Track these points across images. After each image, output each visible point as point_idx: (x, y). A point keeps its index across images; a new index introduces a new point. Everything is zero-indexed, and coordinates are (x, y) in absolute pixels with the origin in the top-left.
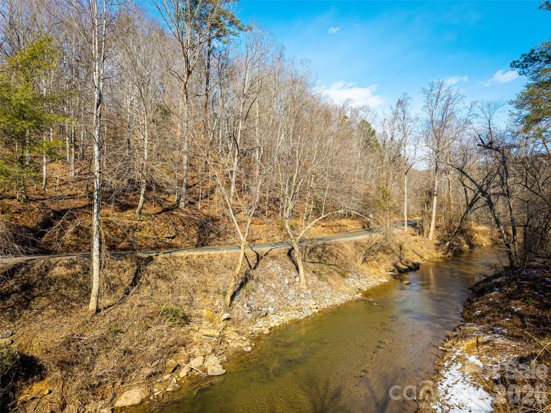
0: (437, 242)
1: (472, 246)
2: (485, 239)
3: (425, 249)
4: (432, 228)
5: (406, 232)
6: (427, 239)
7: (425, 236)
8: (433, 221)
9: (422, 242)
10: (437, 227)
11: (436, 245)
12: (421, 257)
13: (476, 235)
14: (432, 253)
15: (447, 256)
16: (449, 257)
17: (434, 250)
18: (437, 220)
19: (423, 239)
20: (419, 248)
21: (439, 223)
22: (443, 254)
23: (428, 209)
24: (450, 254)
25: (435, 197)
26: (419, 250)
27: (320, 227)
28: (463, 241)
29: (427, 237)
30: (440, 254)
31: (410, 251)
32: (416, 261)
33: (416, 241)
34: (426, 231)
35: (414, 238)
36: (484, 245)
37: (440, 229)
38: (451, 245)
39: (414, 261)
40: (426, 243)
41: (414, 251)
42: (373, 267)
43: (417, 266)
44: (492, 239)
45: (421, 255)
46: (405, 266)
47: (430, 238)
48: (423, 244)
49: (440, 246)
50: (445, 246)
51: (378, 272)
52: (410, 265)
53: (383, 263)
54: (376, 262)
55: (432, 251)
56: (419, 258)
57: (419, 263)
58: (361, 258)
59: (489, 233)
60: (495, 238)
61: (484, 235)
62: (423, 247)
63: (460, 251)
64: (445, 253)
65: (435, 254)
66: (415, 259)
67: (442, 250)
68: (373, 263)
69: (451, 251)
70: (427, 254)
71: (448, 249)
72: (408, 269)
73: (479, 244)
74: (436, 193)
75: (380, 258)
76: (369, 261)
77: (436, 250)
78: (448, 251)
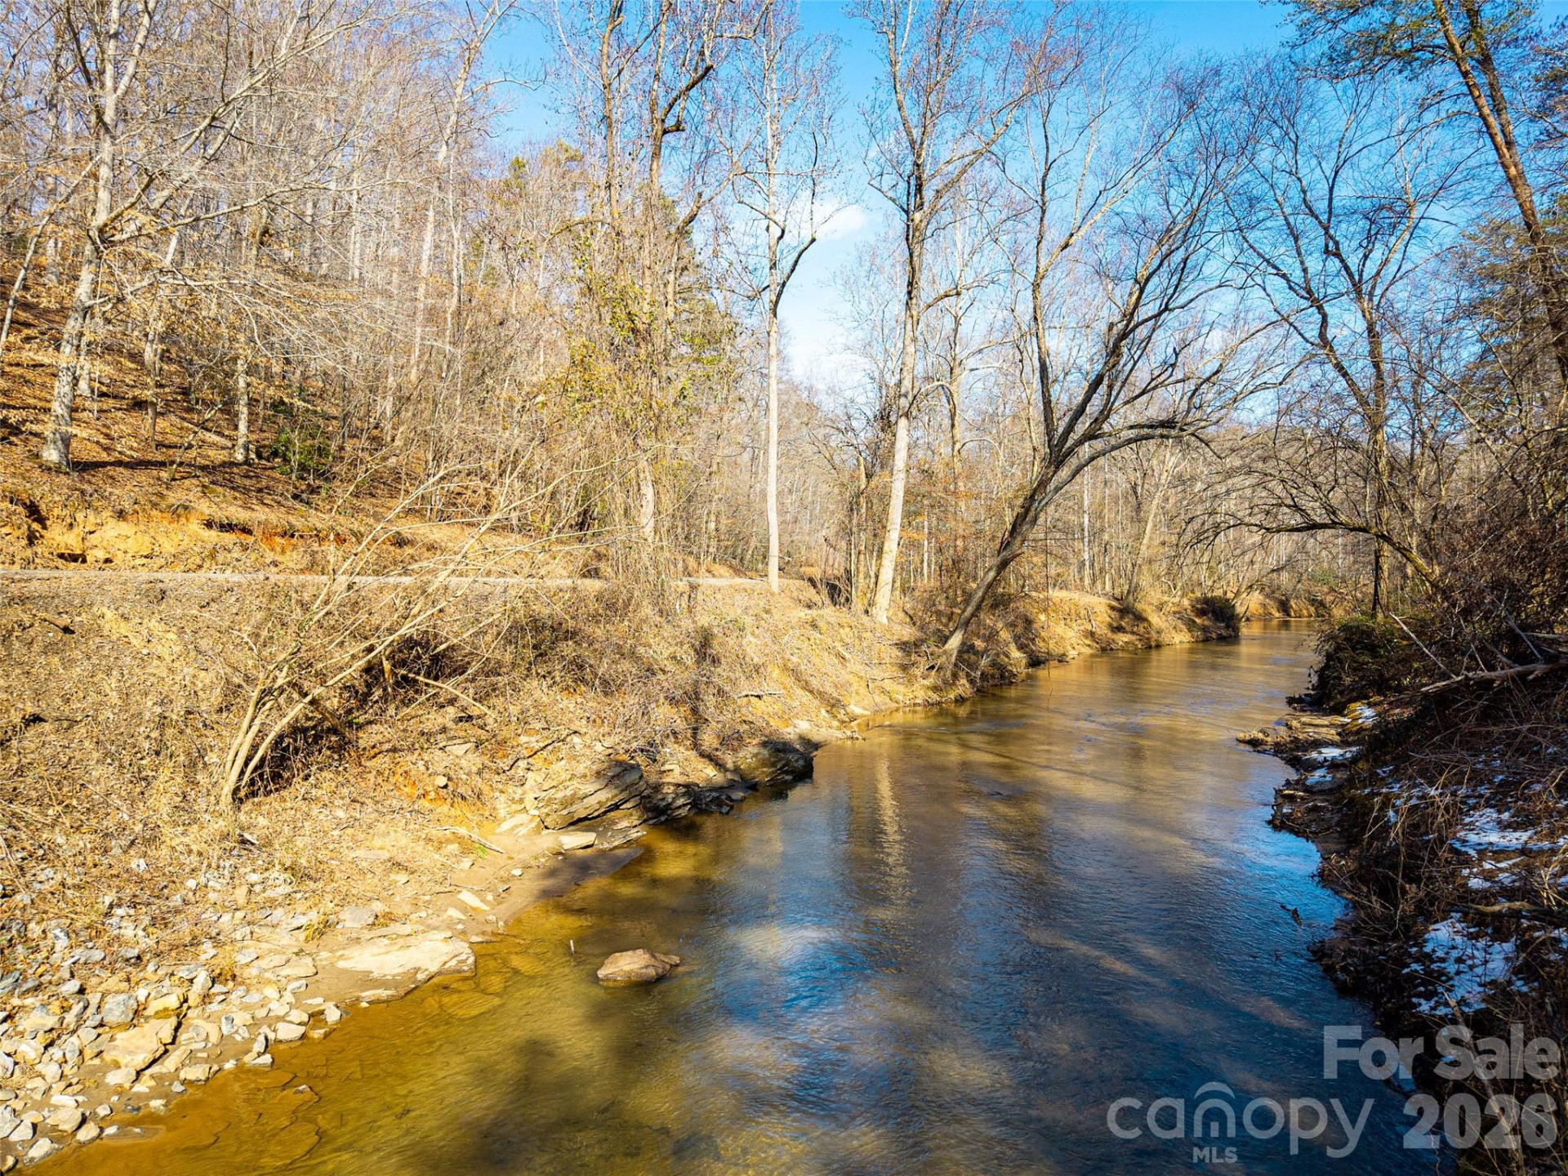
0: (908, 633)
1: (1035, 662)
2: (1070, 633)
3: (855, 665)
4: (888, 571)
5: (775, 587)
6: (865, 619)
7: (858, 605)
8: (894, 536)
9: (845, 632)
11: (903, 646)
12: (833, 705)
13: (1042, 617)
14: (888, 685)
15: (952, 696)
16: (960, 700)
17: (896, 672)
19: (846, 619)
20: (828, 662)
22: (935, 689)
23: (870, 480)
24: (963, 687)
25: (902, 424)
26: (829, 669)
27: (194, 526)
28: (1005, 635)
29: (867, 609)
30: (920, 690)
31: (776, 673)
32: (797, 728)
33: (814, 626)
34: (860, 582)
35: (805, 614)
36: (1072, 653)
38: (966, 649)
39: (789, 730)
40: (860, 638)
41: (796, 674)
42: (425, 804)
43: (801, 762)
44: (1092, 634)
45: (835, 695)
46: (719, 765)
47: (881, 614)
48: (848, 640)
49: (924, 648)
50: (945, 652)
51: (452, 842)
52: (748, 757)
53: (537, 761)
54: (462, 756)
55: (887, 675)
56: (823, 711)
57: (816, 737)
58: (241, 734)
59: (1083, 612)
60: (1102, 630)
61: (1067, 618)
62: (847, 656)
63: (1002, 677)
64: (945, 682)
65: (901, 688)
66: (796, 716)
67: (932, 667)
68: (422, 768)
69: (968, 675)
70: (863, 690)
71: (956, 665)
72: (732, 785)
73: (1056, 650)
74: (904, 403)
75: (523, 720)
76: (394, 750)
77: (904, 668)
78: (955, 676)
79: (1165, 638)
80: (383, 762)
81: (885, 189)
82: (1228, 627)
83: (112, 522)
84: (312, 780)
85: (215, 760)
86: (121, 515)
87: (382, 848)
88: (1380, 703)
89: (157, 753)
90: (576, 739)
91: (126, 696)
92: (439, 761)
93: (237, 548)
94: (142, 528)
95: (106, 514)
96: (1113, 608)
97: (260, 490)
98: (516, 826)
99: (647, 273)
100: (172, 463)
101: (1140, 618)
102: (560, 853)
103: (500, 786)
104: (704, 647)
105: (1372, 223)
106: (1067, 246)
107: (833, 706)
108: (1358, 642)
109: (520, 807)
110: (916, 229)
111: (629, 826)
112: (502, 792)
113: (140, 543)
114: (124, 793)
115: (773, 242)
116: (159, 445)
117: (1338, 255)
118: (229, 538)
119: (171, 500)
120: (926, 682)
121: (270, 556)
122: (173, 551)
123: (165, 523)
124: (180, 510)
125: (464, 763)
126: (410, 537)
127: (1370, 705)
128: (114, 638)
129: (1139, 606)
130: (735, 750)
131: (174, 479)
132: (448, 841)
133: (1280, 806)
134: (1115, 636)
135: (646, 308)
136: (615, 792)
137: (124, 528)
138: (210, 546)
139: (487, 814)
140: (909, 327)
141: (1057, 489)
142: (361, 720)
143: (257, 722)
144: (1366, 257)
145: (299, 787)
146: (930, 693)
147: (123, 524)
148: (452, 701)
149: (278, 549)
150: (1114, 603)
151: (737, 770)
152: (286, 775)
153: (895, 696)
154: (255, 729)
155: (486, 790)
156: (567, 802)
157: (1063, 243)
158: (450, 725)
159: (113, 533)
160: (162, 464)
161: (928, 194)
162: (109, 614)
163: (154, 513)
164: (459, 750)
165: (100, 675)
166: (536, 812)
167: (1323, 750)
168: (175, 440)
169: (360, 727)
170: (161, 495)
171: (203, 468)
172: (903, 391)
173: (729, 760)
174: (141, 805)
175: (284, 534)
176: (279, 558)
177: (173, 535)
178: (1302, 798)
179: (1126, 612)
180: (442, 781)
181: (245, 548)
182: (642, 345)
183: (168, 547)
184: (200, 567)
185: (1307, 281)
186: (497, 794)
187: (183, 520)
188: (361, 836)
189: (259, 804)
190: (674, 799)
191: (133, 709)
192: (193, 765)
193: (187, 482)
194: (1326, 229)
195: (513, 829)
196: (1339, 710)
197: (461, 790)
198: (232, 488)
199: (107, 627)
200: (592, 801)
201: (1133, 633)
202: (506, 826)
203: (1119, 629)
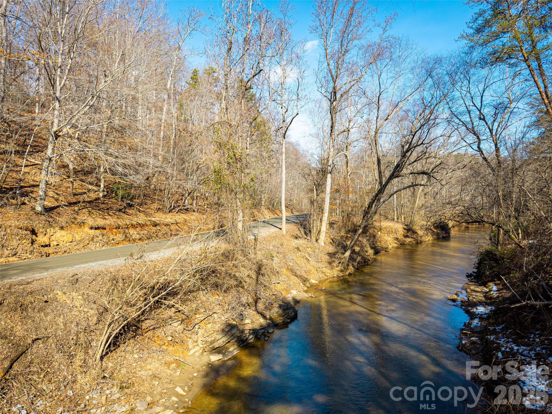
0: (331, 249)
1: (377, 252)
2: (390, 239)
3: (313, 262)
4: (324, 227)
5: (284, 232)
6: (316, 244)
7: (314, 239)
8: (326, 215)
9: (309, 250)
10: (331, 224)
11: (330, 254)
13: (379, 233)
14: (324, 270)
15: (347, 273)
16: (350, 274)
17: (327, 265)
18: (330, 213)
19: (309, 244)
20: (302, 262)
21: (333, 219)
22: (341, 271)
23: (318, 195)
24: (351, 269)
25: (329, 176)
26: (303, 266)
27: (87, 229)
28: (366, 243)
29: (317, 240)
30: (335, 272)
31: (285, 272)
33: (299, 249)
34: (314, 231)
35: (295, 243)
36: (390, 247)
37: (335, 226)
38: (352, 252)
39: (289, 295)
40: (314, 252)
41: (292, 271)
42: (165, 347)
43: (293, 314)
44: (397, 239)
45: (305, 276)
46: (264, 317)
47: (321, 242)
48: (310, 253)
49: (337, 256)
50: (344, 257)
51: (173, 363)
52: (275, 313)
53: (202, 324)
54: (177, 327)
55: (324, 266)
56: (301, 284)
57: (298, 298)
58: (103, 336)
59: (394, 231)
60: (401, 237)
61: (389, 233)
62: (310, 259)
63: (365, 262)
64: (344, 268)
65: (329, 271)
66: (292, 289)
67: (340, 263)
68: (163, 334)
69: (352, 264)
70: (315, 272)
71: (348, 261)
72: (269, 325)
73: (384, 246)
74: (330, 168)
75: (197, 309)
76: (154, 329)
77: (330, 263)
78: (348, 265)
79: (423, 239)
80: (150, 334)
81: (323, 92)
82: (446, 233)
83: (59, 231)
84: (126, 344)
85: (95, 345)
86: (62, 228)
87: (150, 369)
88: (499, 284)
89: (76, 344)
90: (215, 315)
91: (65, 325)
92: (169, 330)
93: (101, 236)
94: (69, 232)
95: (57, 228)
96: (404, 229)
97: (108, 209)
98: (195, 352)
99: (240, 138)
100: (79, 202)
101: (414, 232)
102: (210, 364)
103: (190, 336)
104: (259, 270)
105: (496, 109)
106: (387, 119)
107: (305, 281)
108: (491, 258)
109: (196, 344)
110: (334, 108)
111: (234, 350)
112: (190, 338)
113: (68, 238)
114: (65, 364)
115: (284, 113)
116: (75, 195)
117: (484, 119)
118: (98, 232)
119: (79, 220)
120: (337, 269)
121: (112, 237)
122: (79, 239)
123: (77, 229)
124: (82, 224)
125: (177, 329)
126: (158, 222)
127: (496, 284)
128: (61, 301)
129: (414, 228)
130: (270, 310)
131: (80, 210)
132: (172, 363)
133: (461, 339)
134: (405, 239)
135: (240, 151)
136: (228, 337)
137: (63, 233)
138: (92, 236)
139: (185, 348)
140: (331, 142)
141: (384, 202)
142: (143, 319)
143: (109, 331)
144: (494, 121)
145: (122, 347)
146: (339, 272)
147: (63, 231)
148: (173, 306)
149: (114, 234)
150: (405, 227)
151: (271, 319)
152: (118, 343)
153: (326, 274)
154: (108, 334)
155: (185, 338)
156: (212, 342)
157: (385, 118)
158: (173, 315)
159: (59, 235)
160: (75, 203)
161: (338, 96)
162: (59, 293)
163: (73, 225)
164: (176, 324)
165: (57, 318)
166: (202, 346)
167: (478, 308)
168: (80, 191)
169: (143, 321)
170: (75, 218)
171: (89, 202)
172: (329, 164)
173: (268, 314)
174: (71, 367)
175: (116, 228)
176: (115, 237)
177: (79, 233)
178: (469, 334)
179: (409, 230)
180: (170, 338)
181: (103, 235)
182: (239, 163)
183: (78, 238)
184: (88, 244)
185: (473, 128)
186: (189, 339)
187: (83, 227)
188: (143, 364)
189: (109, 357)
190: (249, 336)
191: (68, 329)
192: (87, 347)
193: (84, 210)
194: (480, 111)
195: (194, 353)
196: (484, 284)
197: (176, 340)
198: (99, 210)
199: (59, 298)
200: (221, 341)
201: (412, 238)
202: (192, 352)
203: (407, 236)
